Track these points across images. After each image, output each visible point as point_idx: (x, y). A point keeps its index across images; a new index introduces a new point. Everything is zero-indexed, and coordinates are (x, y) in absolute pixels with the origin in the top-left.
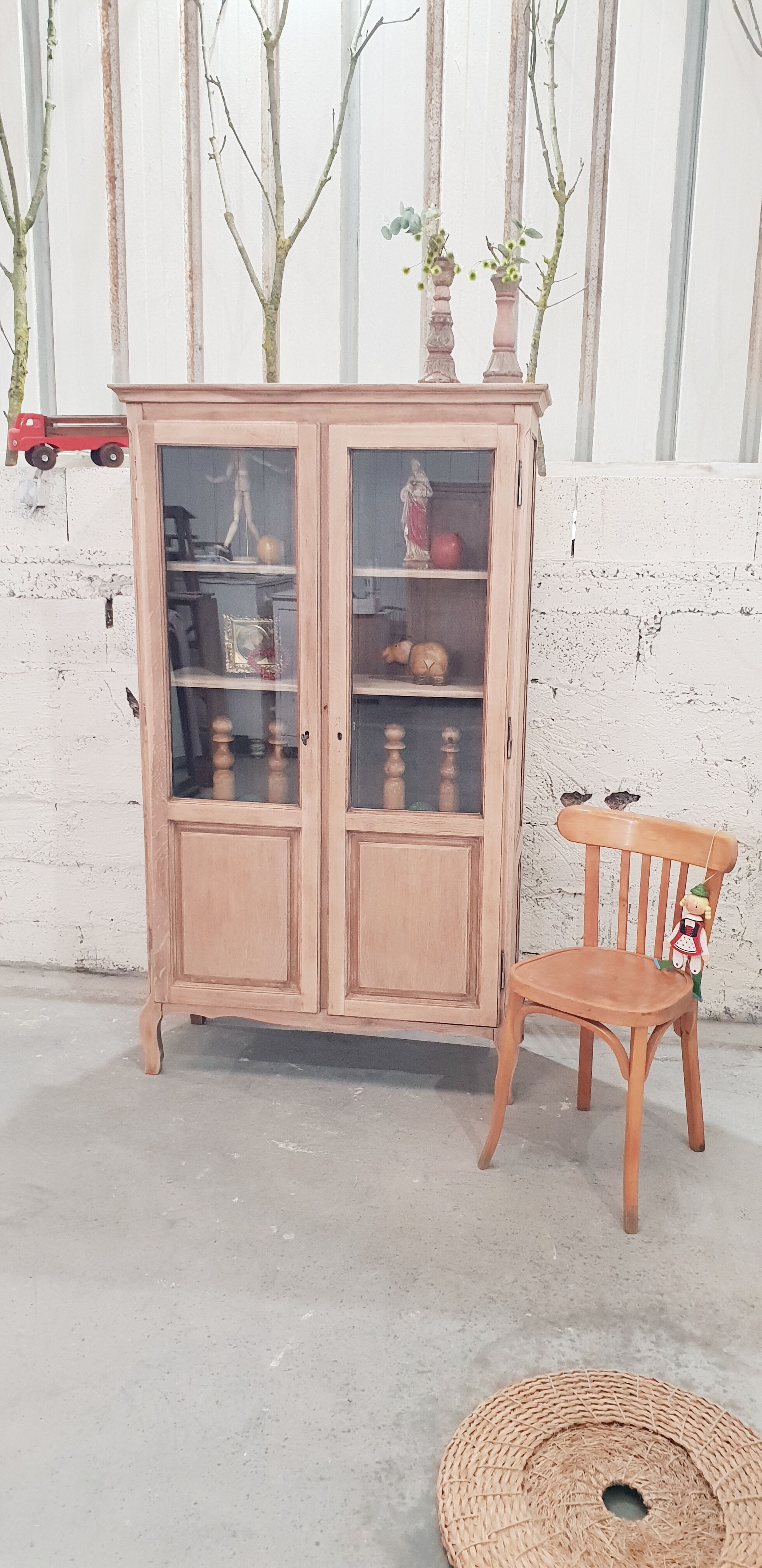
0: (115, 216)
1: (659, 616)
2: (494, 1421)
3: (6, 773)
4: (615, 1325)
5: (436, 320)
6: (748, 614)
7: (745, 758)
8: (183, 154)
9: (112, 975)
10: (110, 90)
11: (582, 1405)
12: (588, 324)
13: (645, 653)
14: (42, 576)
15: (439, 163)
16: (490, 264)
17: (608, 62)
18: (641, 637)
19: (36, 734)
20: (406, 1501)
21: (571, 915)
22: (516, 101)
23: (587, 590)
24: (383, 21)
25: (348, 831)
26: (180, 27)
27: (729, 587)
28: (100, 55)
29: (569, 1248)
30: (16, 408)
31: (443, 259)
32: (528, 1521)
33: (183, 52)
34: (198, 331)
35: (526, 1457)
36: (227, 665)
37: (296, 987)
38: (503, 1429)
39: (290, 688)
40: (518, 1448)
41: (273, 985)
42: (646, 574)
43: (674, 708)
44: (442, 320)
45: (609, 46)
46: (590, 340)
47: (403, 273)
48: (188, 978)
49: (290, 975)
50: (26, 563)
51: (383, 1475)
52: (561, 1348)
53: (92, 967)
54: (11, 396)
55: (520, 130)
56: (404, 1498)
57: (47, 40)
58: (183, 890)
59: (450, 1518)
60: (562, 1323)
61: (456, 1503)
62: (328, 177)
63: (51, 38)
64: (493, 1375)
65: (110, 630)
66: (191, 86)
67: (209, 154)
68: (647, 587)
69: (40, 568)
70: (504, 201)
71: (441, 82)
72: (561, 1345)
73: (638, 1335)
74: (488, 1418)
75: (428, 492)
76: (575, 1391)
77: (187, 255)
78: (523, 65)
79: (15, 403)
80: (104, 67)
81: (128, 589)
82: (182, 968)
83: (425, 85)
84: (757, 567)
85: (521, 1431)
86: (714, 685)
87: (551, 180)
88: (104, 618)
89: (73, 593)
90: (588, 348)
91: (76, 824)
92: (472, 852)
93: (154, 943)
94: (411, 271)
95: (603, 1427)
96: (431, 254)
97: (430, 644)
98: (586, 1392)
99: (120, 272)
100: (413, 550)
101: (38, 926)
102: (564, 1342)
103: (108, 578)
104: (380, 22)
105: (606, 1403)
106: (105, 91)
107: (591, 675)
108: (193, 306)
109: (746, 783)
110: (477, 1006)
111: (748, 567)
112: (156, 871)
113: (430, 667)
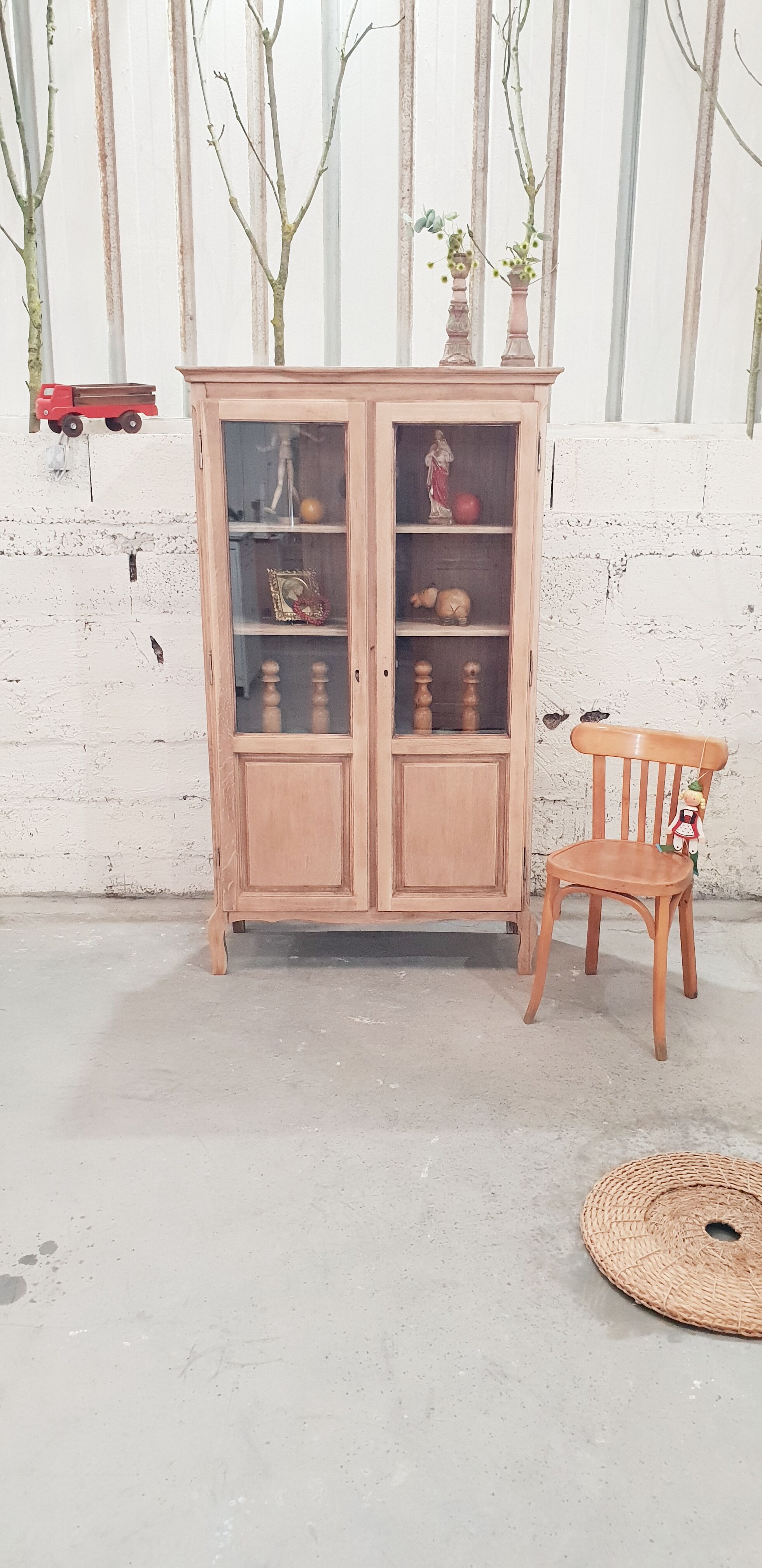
0: (109, 191)
1: (624, 558)
2: (612, 1192)
3: (37, 719)
4: (673, 1124)
5: (456, 308)
6: (698, 555)
7: (696, 677)
8: (173, 136)
9: (140, 898)
10: (100, 72)
11: (671, 1176)
12: (545, 300)
13: (614, 591)
14: (68, 535)
15: (411, 151)
16: (509, 263)
17: (560, 66)
18: (610, 577)
19: (65, 682)
20: (562, 1251)
21: (551, 819)
22: (479, 98)
23: (565, 538)
24: (373, 27)
25: (393, 755)
26: (168, 16)
27: (683, 533)
28: (91, 40)
29: (619, 1075)
30: (37, 378)
31: (463, 256)
32: (659, 1251)
33: (171, 39)
34: (189, 303)
35: (643, 1212)
36: (276, 613)
37: (348, 890)
38: (620, 1197)
39: (338, 633)
40: (635, 1208)
41: (329, 889)
42: (614, 523)
43: (638, 637)
44: (461, 309)
45: (560, 52)
46: (546, 314)
47: (428, 267)
48: (252, 889)
49: (343, 881)
50: (52, 523)
51: (539, 1238)
52: (638, 1143)
53: (120, 892)
54: (31, 368)
55: (483, 124)
56: (560, 1250)
57: (47, 26)
58: (248, 812)
59: (604, 1255)
60: (633, 1126)
61: (605, 1245)
62: (324, 168)
63: (50, 24)
64: (594, 1166)
65: (134, 583)
66: (178, 72)
67: (208, 141)
68: (615, 534)
69: (65, 528)
70: (471, 188)
71: (412, 77)
72: (638, 1141)
73: (692, 1129)
74: (606, 1191)
75: (451, 458)
76: (663, 1168)
77: (178, 231)
78: (485, 66)
79: (36, 373)
80: (94, 50)
81: (147, 546)
82: (248, 879)
83: (399, 80)
84: (705, 515)
85: (634, 1197)
86: (670, 616)
87: (522, 176)
88: (129, 572)
89: (98, 551)
90: (545, 321)
91: (105, 763)
92: (499, 766)
93: (222, 860)
94: (434, 265)
95: (691, 1188)
96: (451, 251)
97: (454, 590)
98: (671, 1168)
99: (112, 246)
100: (438, 508)
101: (68, 858)
102: (638, 1139)
103: (131, 536)
104: (370, 28)
105: (688, 1173)
106: (95, 73)
107: (568, 612)
108: (184, 278)
109: (697, 699)
110: (504, 895)
111: (698, 515)
112: (224, 798)
113: (454, 610)
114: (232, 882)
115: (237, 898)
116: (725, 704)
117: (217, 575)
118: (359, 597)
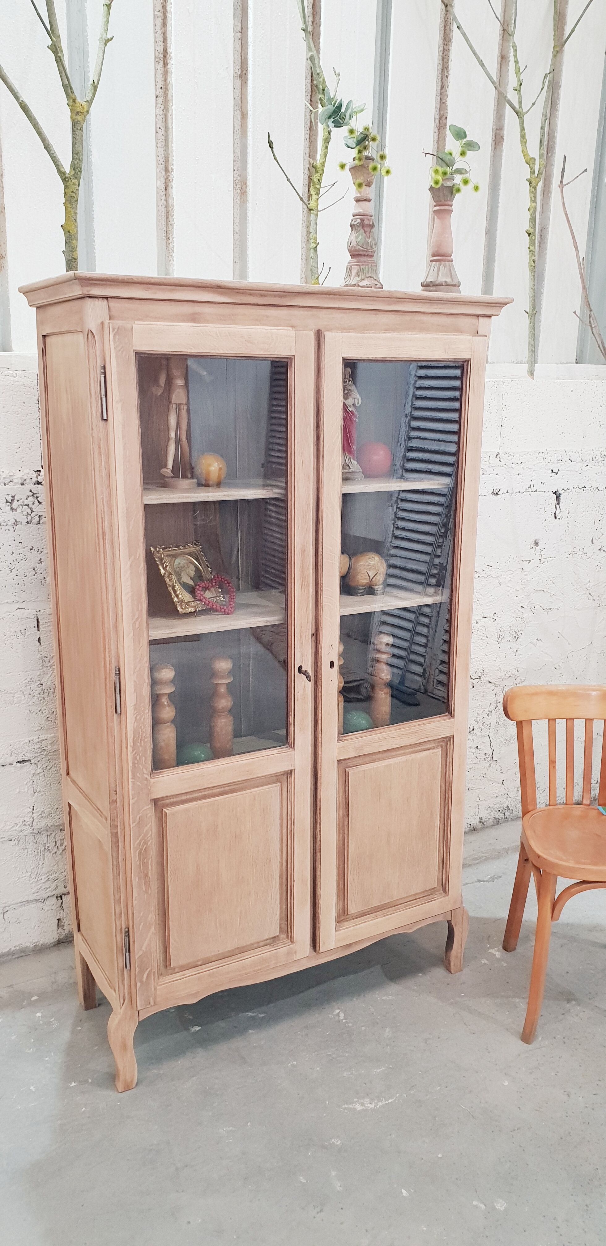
5: (359, 222)
6: (497, 494)
7: (495, 613)
25: (339, 761)
36: (178, 604)
37: (285, 937)
41: (263, 944)
48: (175, 970)
49: (280, 928)
58: (168, 873)
62: (108, 37)
75: (359, 401)
82: (168, 962)
84: (503, 455)
92: (444, 752)
93: (135, 945)
100: (348, 460)
109: (496, 634)
110: (444, 894)
111: (497, 455)
112: (138, 863)
113: (371, 578)
114: (148, 970)
115: (155, 989)
116: (517, 636)
117: (131, 565)
118: (303, 577)
